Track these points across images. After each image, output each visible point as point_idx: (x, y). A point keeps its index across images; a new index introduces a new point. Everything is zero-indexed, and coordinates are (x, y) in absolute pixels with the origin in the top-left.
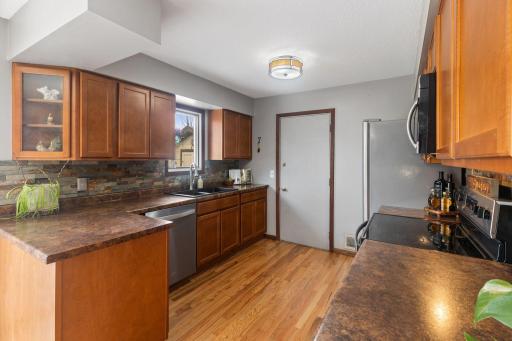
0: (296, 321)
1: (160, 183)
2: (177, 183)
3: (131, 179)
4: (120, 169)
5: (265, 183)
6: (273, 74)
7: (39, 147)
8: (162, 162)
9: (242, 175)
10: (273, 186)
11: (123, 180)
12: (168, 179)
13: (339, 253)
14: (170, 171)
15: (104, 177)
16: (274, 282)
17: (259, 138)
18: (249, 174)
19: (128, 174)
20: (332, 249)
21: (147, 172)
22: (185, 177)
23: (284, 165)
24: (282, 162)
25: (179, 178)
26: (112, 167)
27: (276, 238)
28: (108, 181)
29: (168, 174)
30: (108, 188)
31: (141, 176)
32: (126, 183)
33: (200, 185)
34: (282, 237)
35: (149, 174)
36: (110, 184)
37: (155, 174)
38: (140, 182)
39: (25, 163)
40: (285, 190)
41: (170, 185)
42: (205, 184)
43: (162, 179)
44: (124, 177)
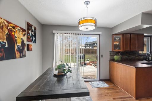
1: (137, 57)
2: (142, 58)
3: (130, 56)
7: (116, 49)
8: (138, 52)
12: (139, 56)
19: (130, 55)
22: (144, 56)
25: (143, 56)
26: (127, 53)
29: (139, 55)
33: (150, 59)
35: (134, 55)
37: (136, 55)
38: (132, 57)
39: (113, 52)
41: (140, 58)
43: (138, 56)
44: (129, 55)
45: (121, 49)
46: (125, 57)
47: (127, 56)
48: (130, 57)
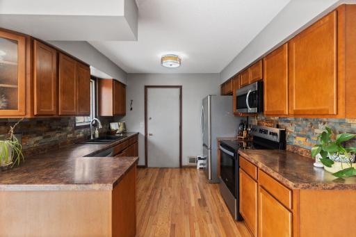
0: (190, 204)
1: (71, 135)
2: (81, 135)
3: (51, 134)
4: (45, 125)
5: (137, 131)
6: (164, 64)
8: (72, 118)
9: (119, 126)
10: (143, 133)
11: (48, 134)
12: (76, 132)
13: (186, 167)
14: (77, 125)
15: (35, 132)
16: (163, 190)
17: (132, 101)
18: (125, 126)
19: (51, 130)
20: (181, 167)
21: (63, 127)
23: (150, 118)
24: (149, 117)
25: (83, 131)
27: (145, 167)
28: (37, 136)
29: (76, 128)
30: (37, 142)
31: (60, 130)
32: (49, 137)
33: (97, 136)
34: (149, 165)
35: (64, 128)
36: (38, 138)
37: (68, 128)
38: (58, 135)
40: (151, 135)
41: (77, 136)
42: (100, 134)
43: (72, 132)
44: (48, 131)
45: (20, 106)
46: (33, 142)
47: (41, 135)
48: (52, 139)
